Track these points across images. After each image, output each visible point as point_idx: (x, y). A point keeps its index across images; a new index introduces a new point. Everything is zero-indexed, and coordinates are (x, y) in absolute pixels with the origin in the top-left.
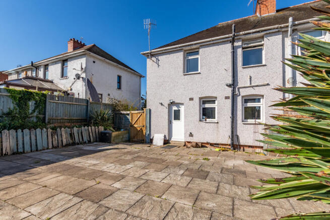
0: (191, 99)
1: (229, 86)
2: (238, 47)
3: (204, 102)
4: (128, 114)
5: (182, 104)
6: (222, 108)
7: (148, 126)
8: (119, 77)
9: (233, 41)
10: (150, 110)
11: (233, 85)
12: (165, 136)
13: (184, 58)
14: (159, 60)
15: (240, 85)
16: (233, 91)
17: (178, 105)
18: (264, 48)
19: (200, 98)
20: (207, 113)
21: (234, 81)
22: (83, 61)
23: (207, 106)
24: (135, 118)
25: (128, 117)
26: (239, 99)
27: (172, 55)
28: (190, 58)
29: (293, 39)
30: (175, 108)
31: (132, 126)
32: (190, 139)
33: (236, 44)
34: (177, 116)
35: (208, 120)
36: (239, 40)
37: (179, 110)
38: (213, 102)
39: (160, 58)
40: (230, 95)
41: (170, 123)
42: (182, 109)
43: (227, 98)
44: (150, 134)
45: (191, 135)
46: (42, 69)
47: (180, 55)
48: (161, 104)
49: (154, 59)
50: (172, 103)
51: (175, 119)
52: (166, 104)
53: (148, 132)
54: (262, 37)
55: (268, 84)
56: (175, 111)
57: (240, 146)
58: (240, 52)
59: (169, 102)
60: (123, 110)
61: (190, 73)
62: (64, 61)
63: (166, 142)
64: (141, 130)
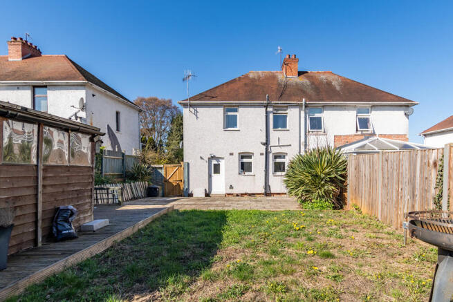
0: (231, 154)
1: (264, 144)
2: (270, 112)
3: (242, 157)
4: (161, 168)
5: (223, 158)
6: (258, 163)
7: (187, 180)
9: (266, 107)
10: (188, 164)
11: (266, 144)
12: (205, 190)
13: (224, 113)
14: (197, 112)
15: (271, 144)
16: (267, 149)
17: (218, 159)
18: (288, 116)
19: (239, 154)
20: (245, 167)
21: (267, 141)
23: (245, 160)
24: (170, 173)
25: (160, 171)
26: (271, 156)
27: (212, 109)
28: (229, 114)
29: (305, 113)
30: (214, 162)
31: (167, 181)
32: (230, 191)
33: (269, 109)
34: (217, 169)
35: (247, 173)
36: (271, 106)
37: (219, 165)
38: (250, 157)
39: (199, 109)
40: (264, 152)
41: (210, 176)
42: (222, 163)
43: (262, 154)
44: (188, 189)
45: (231, 187)
47: (221, 110)
48: (201, 158)
49: (192, 109)
50: (213, 157)
51: (214, 173)
52: (206, 158)
53: (187, 187)
54: (287, 107)
55: (290, 145)
56: (214, 164)
57: (271, 194)
58: (271, 116)
59: (210, 156)
60: (154, 164)
61: (229, 129)
62: (34, 87)
63: (207, 195)
64: (178, 185)
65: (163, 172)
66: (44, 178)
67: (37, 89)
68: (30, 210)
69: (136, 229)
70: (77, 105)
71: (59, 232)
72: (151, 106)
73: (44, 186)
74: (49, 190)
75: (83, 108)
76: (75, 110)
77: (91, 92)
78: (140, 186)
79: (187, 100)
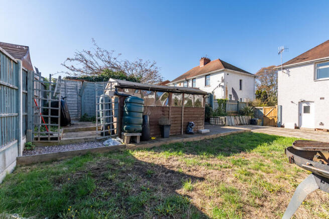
0: (322, 98)
4: (262, 109)
5: (313, 102)
7: (280, 116)
8: (241, 81)
10: (281, 106)
12: (295, 124)
13: (315, 68)
14: (289, 72)
17: (308, 102)
22: (222, 75)
24: (267, 111)
25: (261, 110)
27: (302, 67)
28: (320, 68)
30: (304, 105)
31: (265, 117)
32: (320, 127)
34: (307, 110)
37: (309, 107)
39: (290, 70)
41: (300, 115)
42: (312, 106)
45: (322, 124)
46: (191, 82)
47: (312, 67)
48: (292, 102)
49: (285, 71)
50: (303, 102)
51: (304, 112)
52: (297, 102)
53: (280, 121)
56: (304, 107)
59: (300, 101)
60: (257, 106)
61: (320, 79)
62: (206, 76)
63: (297, 128)
64: (273, 119)
65: (263, 111)
66: (184, 112)
67: (207, 77)
68: (179, 122)
69: (218, 136)
70: (221, 80)
71: (188, 131)
72: (269, 72)
73: (184, 114)
74: (186, 116)
75: (223, 81)
76: (220, 83)
77: (227, 73)
78: (246, 119)
79: (280, 66)
